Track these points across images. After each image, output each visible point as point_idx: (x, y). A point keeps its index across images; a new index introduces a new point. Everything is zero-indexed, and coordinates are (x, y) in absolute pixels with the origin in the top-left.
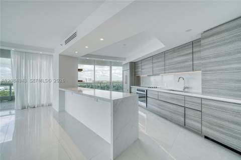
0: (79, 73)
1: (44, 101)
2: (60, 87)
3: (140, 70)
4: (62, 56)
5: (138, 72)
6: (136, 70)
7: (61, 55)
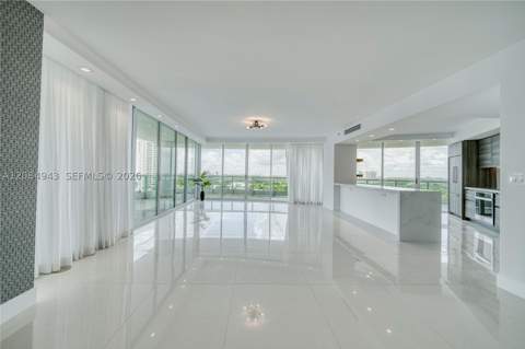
0: (358, 164)
1: (313, 199)
2: (335, 181)
3: (489, 156)
4: (338, 146)
5: (484, 160)
6: (481, 156)
7: (336, 145)
